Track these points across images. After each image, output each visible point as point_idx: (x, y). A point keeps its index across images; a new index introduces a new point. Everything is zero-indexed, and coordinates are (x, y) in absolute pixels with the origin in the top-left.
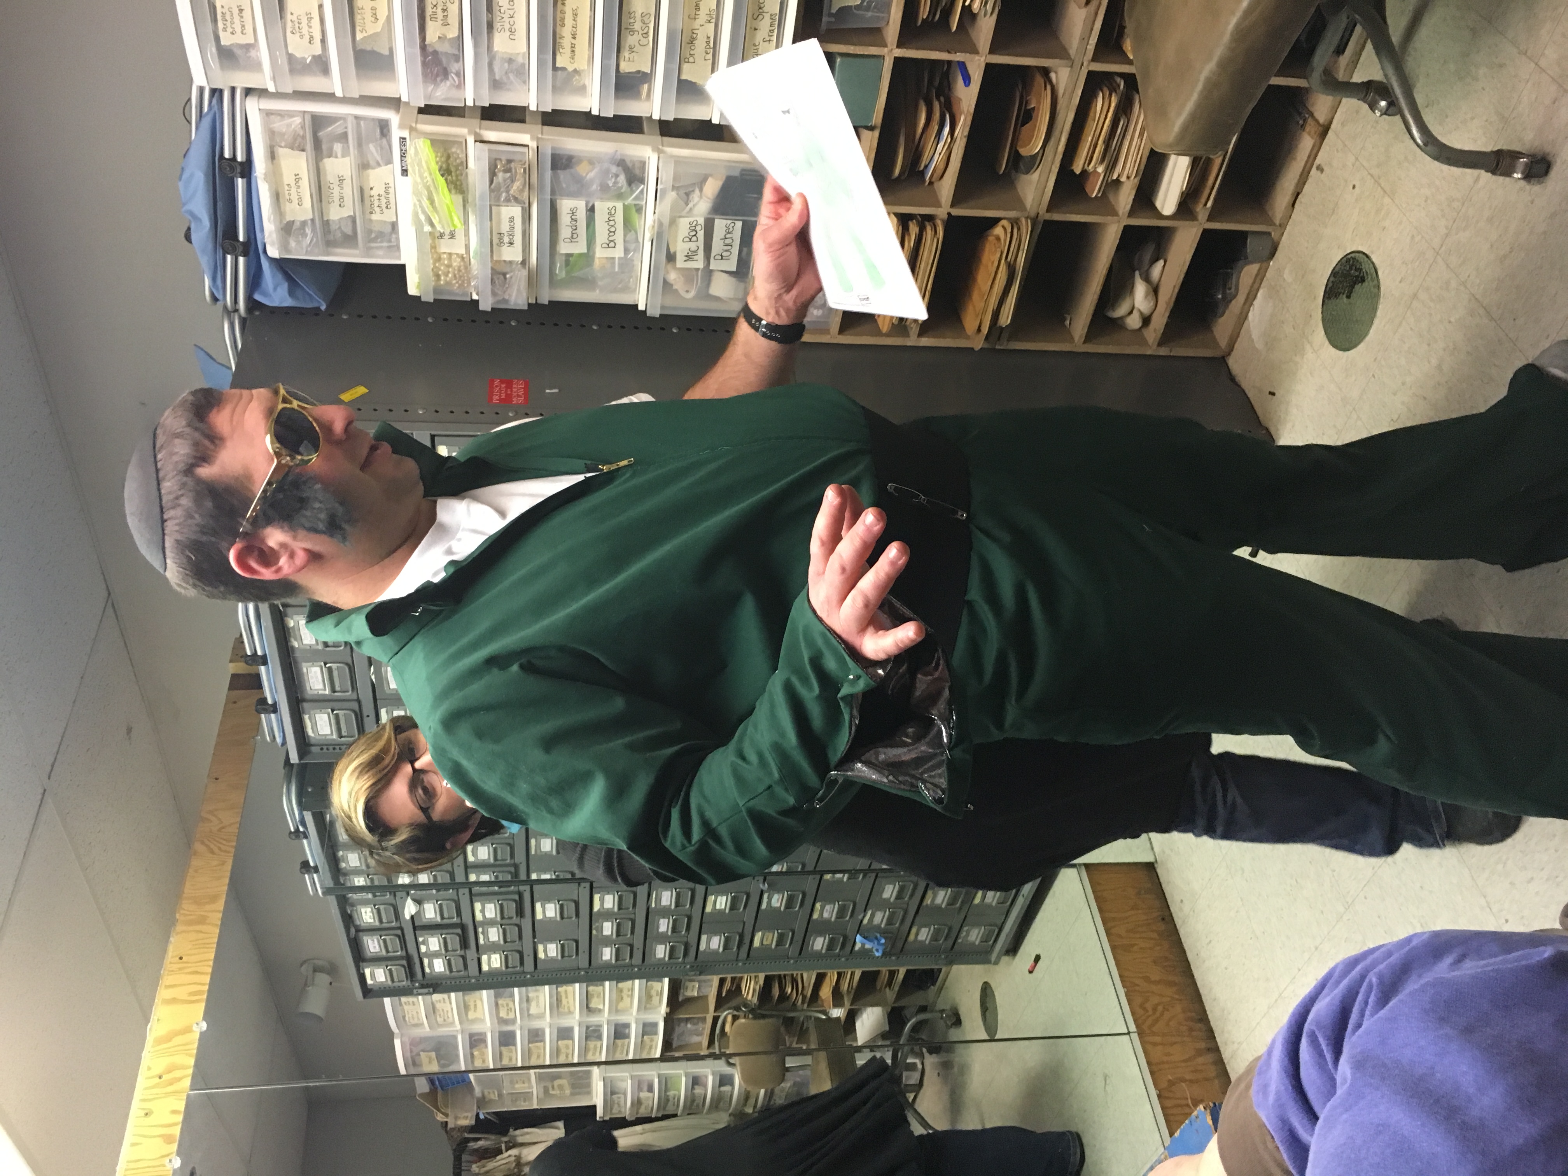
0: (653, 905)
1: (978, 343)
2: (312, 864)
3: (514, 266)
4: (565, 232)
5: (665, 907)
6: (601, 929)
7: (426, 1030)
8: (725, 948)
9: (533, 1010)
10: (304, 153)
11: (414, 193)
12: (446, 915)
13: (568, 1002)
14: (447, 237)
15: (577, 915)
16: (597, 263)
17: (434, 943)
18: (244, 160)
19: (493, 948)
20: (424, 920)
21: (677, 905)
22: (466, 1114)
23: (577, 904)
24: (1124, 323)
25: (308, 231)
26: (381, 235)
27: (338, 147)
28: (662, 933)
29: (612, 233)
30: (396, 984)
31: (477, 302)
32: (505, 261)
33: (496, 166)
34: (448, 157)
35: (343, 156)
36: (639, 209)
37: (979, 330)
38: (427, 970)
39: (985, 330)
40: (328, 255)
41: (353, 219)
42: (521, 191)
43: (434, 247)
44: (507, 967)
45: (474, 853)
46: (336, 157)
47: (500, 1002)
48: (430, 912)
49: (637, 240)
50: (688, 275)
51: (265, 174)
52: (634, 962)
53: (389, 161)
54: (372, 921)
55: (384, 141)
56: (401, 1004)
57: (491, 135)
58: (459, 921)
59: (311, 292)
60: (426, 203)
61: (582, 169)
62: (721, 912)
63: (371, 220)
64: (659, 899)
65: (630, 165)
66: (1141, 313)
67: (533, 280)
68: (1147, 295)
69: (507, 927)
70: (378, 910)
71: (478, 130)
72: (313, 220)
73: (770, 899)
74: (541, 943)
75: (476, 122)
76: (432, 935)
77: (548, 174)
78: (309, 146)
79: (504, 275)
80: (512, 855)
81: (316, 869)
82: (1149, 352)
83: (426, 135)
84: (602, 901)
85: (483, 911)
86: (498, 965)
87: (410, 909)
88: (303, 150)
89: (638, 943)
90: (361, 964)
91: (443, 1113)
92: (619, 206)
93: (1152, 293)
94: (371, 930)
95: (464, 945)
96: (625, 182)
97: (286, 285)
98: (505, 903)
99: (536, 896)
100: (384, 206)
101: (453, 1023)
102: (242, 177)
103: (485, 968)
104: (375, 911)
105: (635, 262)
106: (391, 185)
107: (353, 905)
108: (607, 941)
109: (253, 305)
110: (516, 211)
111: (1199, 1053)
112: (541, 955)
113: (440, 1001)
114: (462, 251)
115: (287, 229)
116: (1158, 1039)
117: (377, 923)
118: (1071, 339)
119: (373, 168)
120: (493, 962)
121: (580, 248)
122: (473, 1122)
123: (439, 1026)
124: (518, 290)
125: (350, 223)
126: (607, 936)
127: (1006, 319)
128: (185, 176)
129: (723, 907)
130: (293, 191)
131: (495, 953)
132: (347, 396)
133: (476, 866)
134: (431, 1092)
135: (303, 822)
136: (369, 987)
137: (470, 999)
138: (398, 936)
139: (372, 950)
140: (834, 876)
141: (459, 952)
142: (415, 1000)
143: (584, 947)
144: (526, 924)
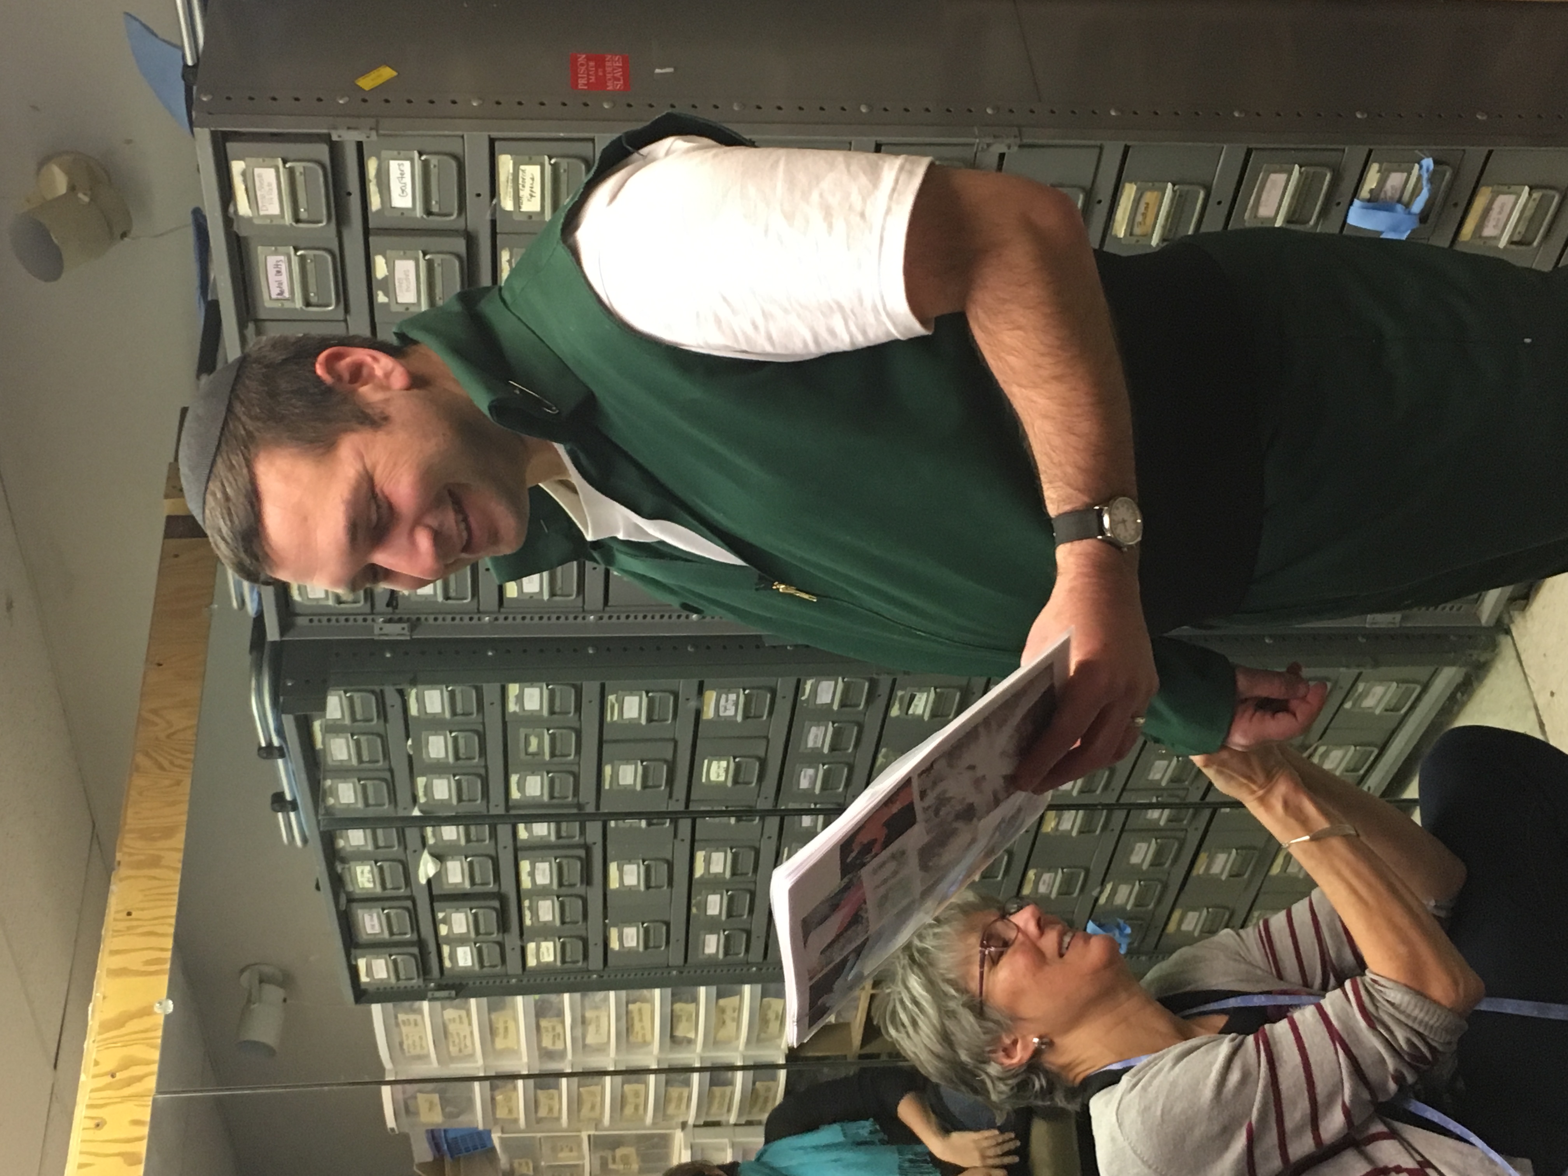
2: (288, 797)
6: (704, 906)
7: (432, 1065)
9: (590, 1039)
12: (478, 880)
13: (643, 1028)
15: (671, 883)
17: (459, 922)
19: (544, 932)
20: (446, 887)
23: (670, 865)
30: (402, 984)
38: (447, 964)
44: (563, 961)
45: (521, 787)
47: (544, 1023)
48: (456, 874)
52: (752, 958)
54: (371, 885)
56: (397, 1025)
58: (496, 890)
69: (567, 900)
70: (381, 869)
74: (615, 926)
76: (457, 910)
80: (576, 792)
81: (294, 805)
84: (708, 861)
85: (532, 874)
86: (551, 959)
87: (427, 868)
89: (759, 927)
90: (353, 951)
94: (369, 900)
95: (503, 926)
98: (565, 862)
99: (610, 853)
101: (472, 1055)
103: (532, 962)
104: (376, 870)
107: (344, 861)
108: (713, 925)
112: (614, 945)
113: (454, 1020)
117: (379, 889)
120: (544, 953)
123: (452, 1059)
126: (712, 917)
131: (546, 940)
132: (367, 83)
133: (519, 805)
134: (435, 1159)
135: (280, 732)
136: (363, 987)
137: (499, 1019)
138: (407, 909)
139: (369, 931)
140: (1058, 824)
141: (495, 936)
142: (418, 1017)
143: (678, 932)
144: (595, 896)
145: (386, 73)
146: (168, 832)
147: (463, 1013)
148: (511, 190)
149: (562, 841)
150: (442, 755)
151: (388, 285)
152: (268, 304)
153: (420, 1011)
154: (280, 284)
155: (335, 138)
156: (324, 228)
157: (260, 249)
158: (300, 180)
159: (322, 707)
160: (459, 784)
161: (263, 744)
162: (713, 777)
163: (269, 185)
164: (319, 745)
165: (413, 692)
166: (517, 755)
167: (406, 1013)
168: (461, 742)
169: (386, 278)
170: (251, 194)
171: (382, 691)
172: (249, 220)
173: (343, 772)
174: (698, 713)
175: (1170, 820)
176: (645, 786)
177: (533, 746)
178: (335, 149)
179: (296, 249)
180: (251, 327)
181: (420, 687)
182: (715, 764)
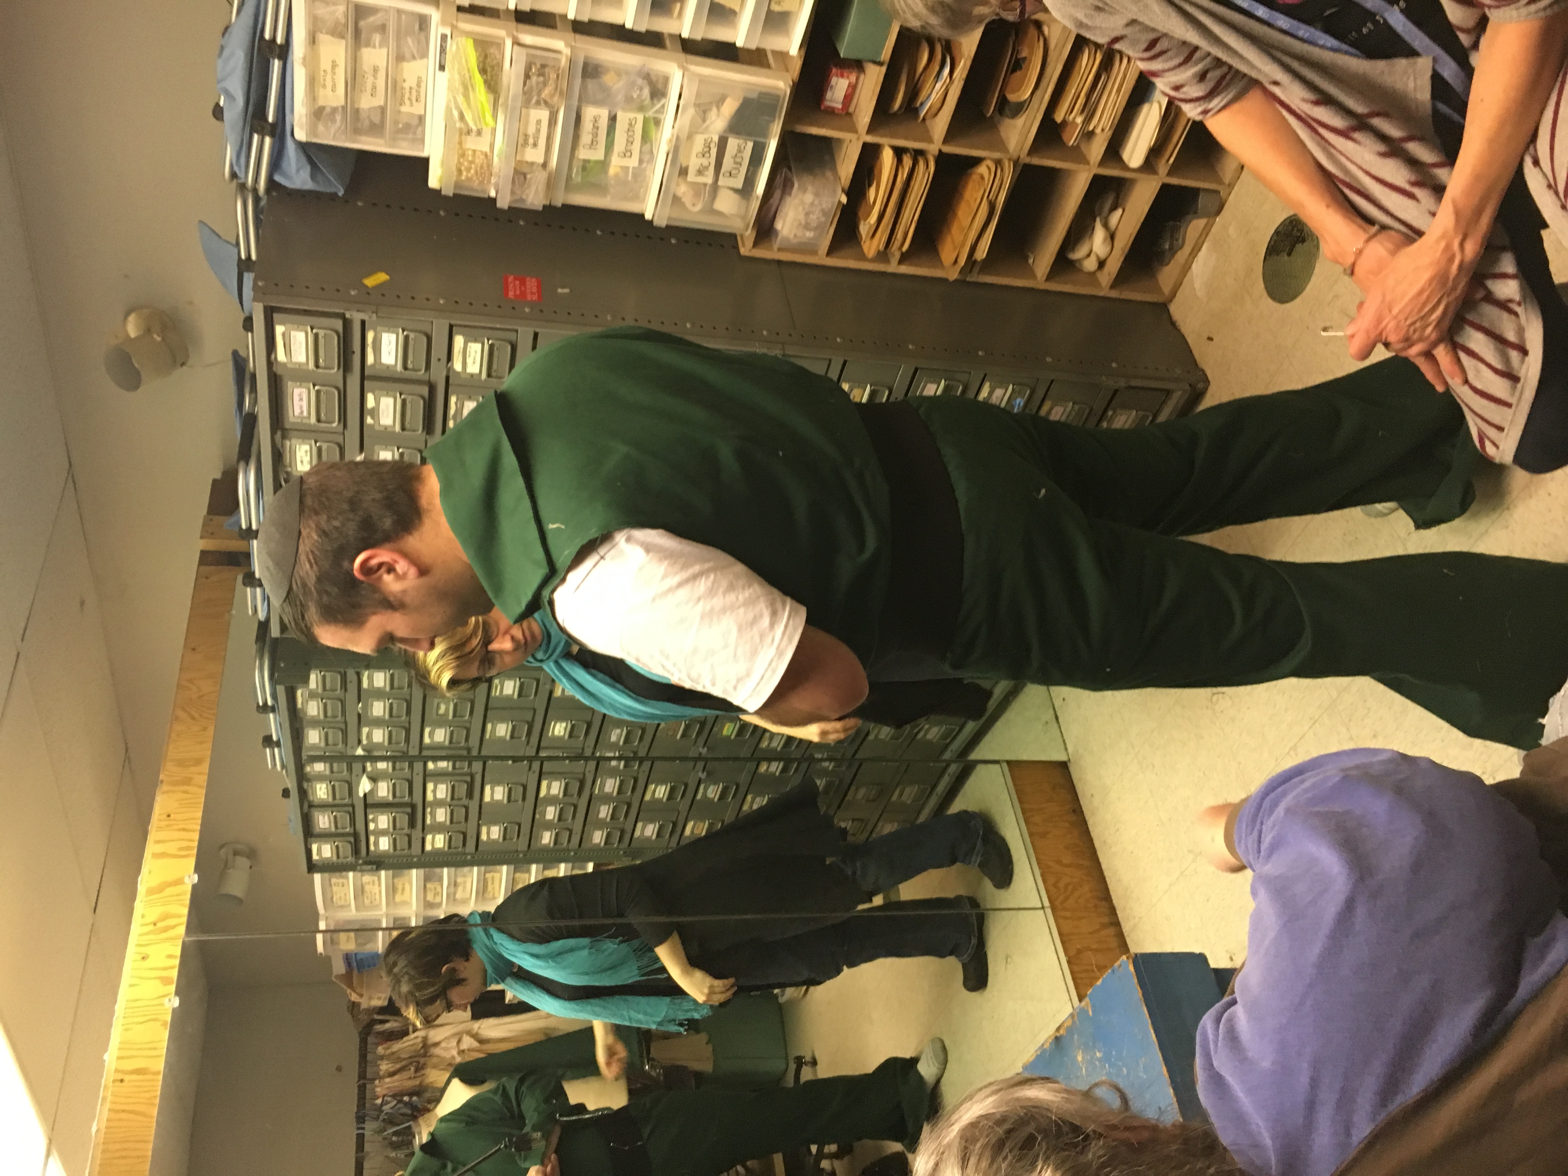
0: (597, 791)
1: (953, 275)
2: (275, 738)
3: (535, 167)
4: (586, 138)
5: (607, 793)
6: (544, 813)
7: (352, 913)
8: (658, 835)
9: (459, 895)
10: (343, 42)
11: (449, 88)
12: (398, 794)
13: (493, 889)
14: (474, 134)
15: (524, 799)
16: (612, 171)
17: (383, 821)
18: (284, 42)
19: (438, 828)
20: (376, 799)
21: (619, 793)
22: (380, 995)
23: (525, 788)
24: (1081, 265)
25: (338, 117)
26: (407, 127)
27: (377, 38)
28: (601, 819)
29: (630, 142)
30: (340, 860)
31: (493, 201)
32: (527, 162)
33: (530, 69)
34: (486, 57)
35: (381, 46)
36: (657, 122)
37: (956, 262)
38: (372, 848)
39: (962, 261)
40: (354, 142)
41: (383, 110)
42: (552, 96)
43: (460, 143)
44: (450, 847)
45: (431, 734)
46: (374, 47)
47: (429, 885)
48: (383, 790)
49: (651, 152)
50: (697, 189)
51: (304, 59)
52: (571, 846)
53: (424, 54)
54: (326, 797)
55: (423, 34)
56: (331, 885)
57: (528, 38)
58: (409, 801)
59: (331, 178)
60: (461, 99)
61: (608, 79)
62: (660, 801)
63: (399, 112)
64: (603, 785)
65: (654, 78)
66: (1098, 256)
67: (550, 184)
68: (1105, 240)
69: (456, 809)
70: (333, 787)
71: (515, 33)
72: (343, 107)
73: (706, 790)
74: (486, 824)
75: (513, 24)
76: (382, 813)
77: (578, 81)
78: (350, 35)
79: (525, 175)
80: (467, 739)
81: (278, 744)
82: (1101, 294)
83: (468, 34)
84: (549, 787)
85: (434, 791)
86: (441, 845)
87: (364, 786)
88: (343, 37)
89: (578, 826)
90: (309, 839)
91: (358, 994)
92: (640, 117)
93: (1109, 239)
94: (324, 806)
95: (412, 824)
96: (649, 96)
97: (308, 168)
98: (456, 784)
99: (486, 779)
100: (414, 99)
101: (378, 907)
102: (280, 58)
103: (428, 847)
104: (330, 788)
105: (647, 173)
106: (424, 79)
107: (309, 780)
108: (548, 826)
109: (272, 184)
110: (543, 114)
111: (1104, 926)
112: (484, 837)
113: (369, 883)
114: (487, 149)
115: (318, 114)
116: (1068, 914)
117: (330, 799)
118: (1033, 276)
119: (408, 61)
120: (437, 842)
121: (598, 155)
122: (386, 1003)
123: (366, 908)
124: (537, 191)
125: (379, 115)
126: (549, 821)
127: (982, 253)
128: (226, 53)
129: (661, 796)
130: (329, 78)
131: (439, 833)
132: (370, 282)
133: (431, 747)
134: (347, 972)
135: (274, 696)
136: (314, 862)
137: (399, 882)
138: (349, 812)
139: (321, 826)
140: (768, 768)
141: (406, 831)
142: (345, 881)
143: (526, 829)
144: (474, 806)
145: (382, 277)
146: (198, 762)
147: (376, 878)
148: (461, 358)
149: (456, 771)
150: (381, 713)
151: (374, 413)
152: (292, 419)
153: (347, 878)
154: (301, 407)
155: (348, 316)
156: (335, 372)
157: (290, 383)
158: (321, 342)
159: (306, 681)
160: (390, 733)
161: (261, 704)
162: (556, 733)
163: (300, 343)
164: (299, 705)
165: (366, 673)
166: (430, 715)
167: (337, 878)
168: (395, 706)
169: (373, 409)
170: (287, 347)
171: (345, 673)
172: (284, 365)
173: (315, 723)
174: (551, 693)
175: (834, 767)
176: (512, 737)
177: (442, 710)
178: (347, 324)
179: (314, 386)
180: (279, 433)
181: (371, 670)
182: (558, 725)
